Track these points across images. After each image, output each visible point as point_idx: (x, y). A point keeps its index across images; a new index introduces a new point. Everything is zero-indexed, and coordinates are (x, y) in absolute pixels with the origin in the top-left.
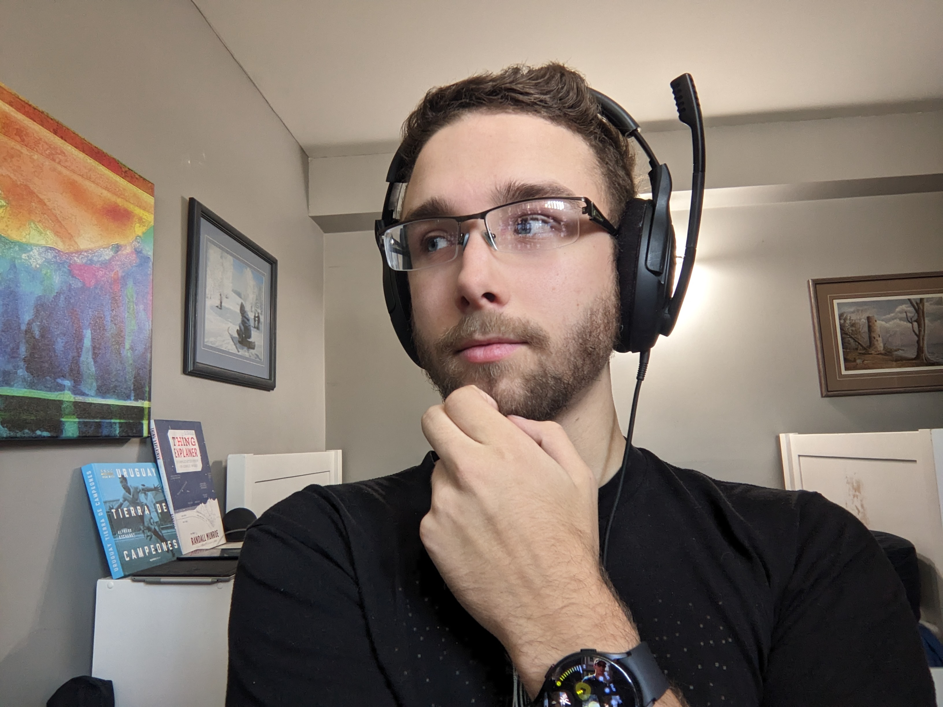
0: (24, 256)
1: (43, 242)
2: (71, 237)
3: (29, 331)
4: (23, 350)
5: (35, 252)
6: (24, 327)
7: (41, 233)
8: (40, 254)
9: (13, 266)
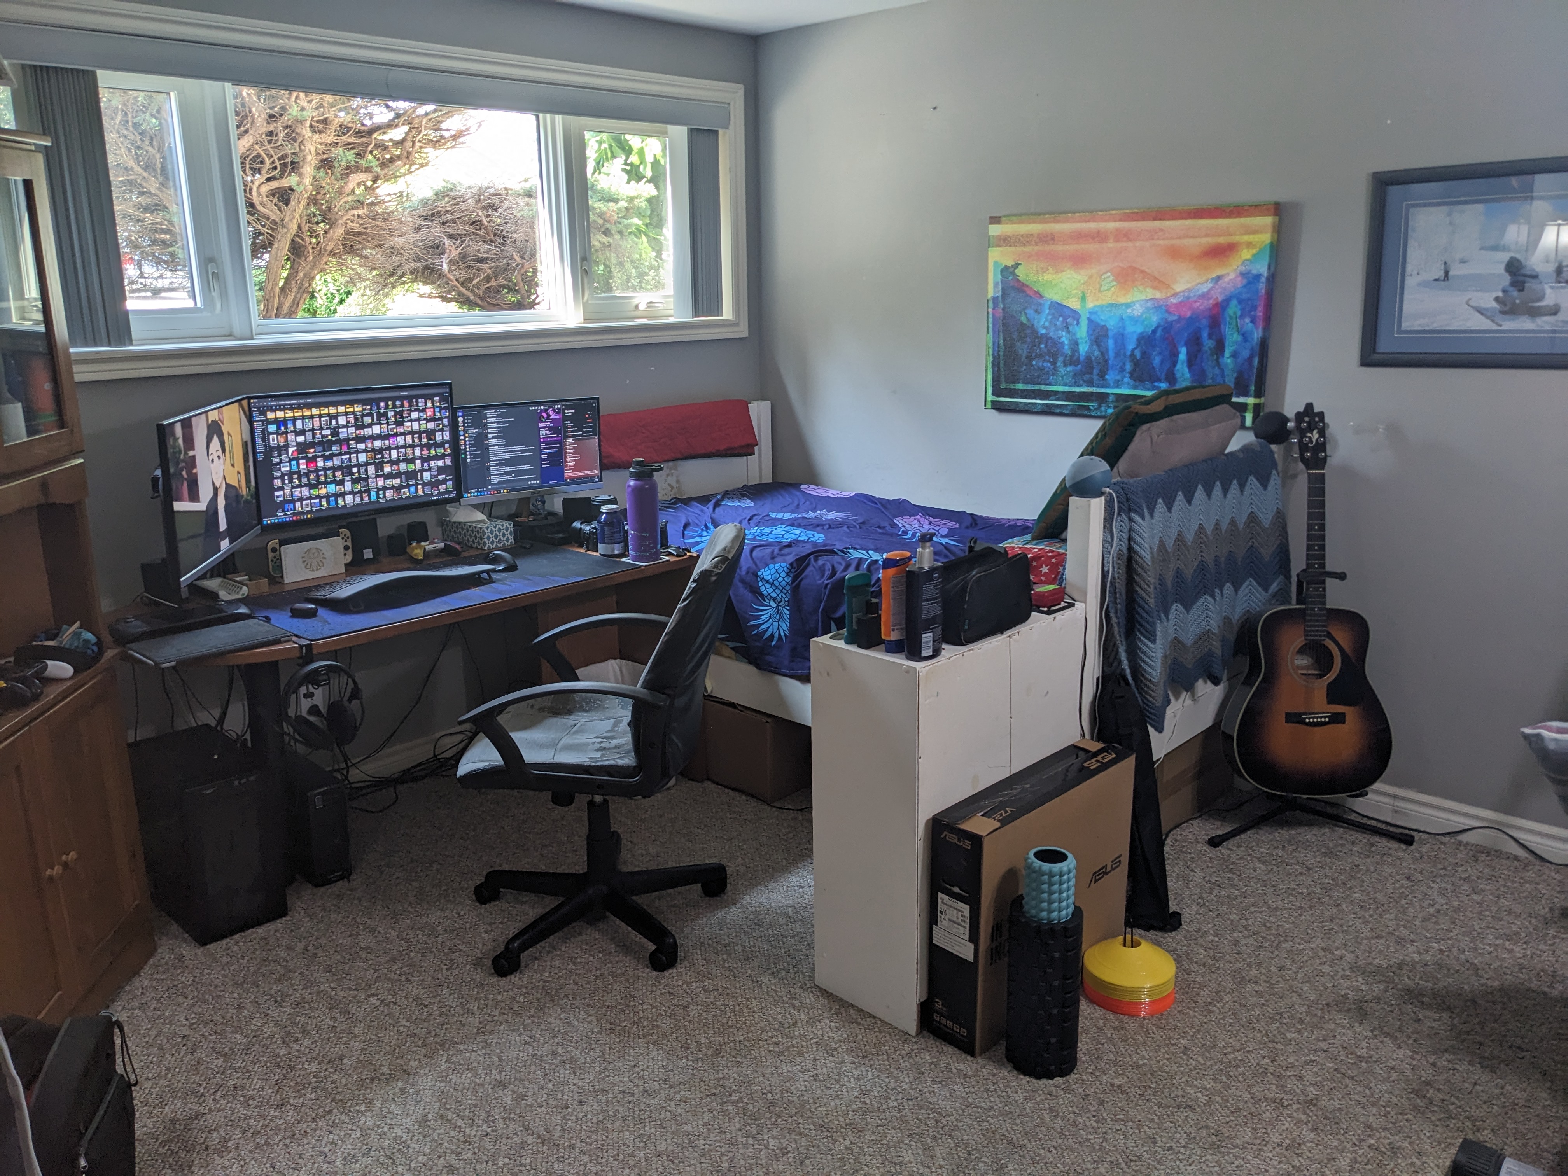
0: (1129, 310)
1: (1144, 298)
2: (1168, 286)
3: (1132, 355)
4: (1129, 367)
5: (1137, 305)
6: (1129, 353)
7: (1141, 292)
8: (1141, 306)
9: (1122, 319)
